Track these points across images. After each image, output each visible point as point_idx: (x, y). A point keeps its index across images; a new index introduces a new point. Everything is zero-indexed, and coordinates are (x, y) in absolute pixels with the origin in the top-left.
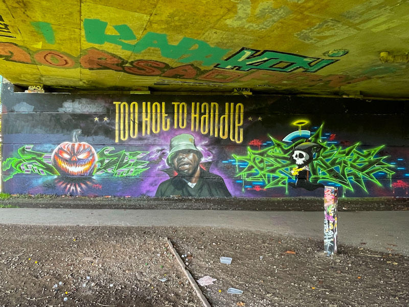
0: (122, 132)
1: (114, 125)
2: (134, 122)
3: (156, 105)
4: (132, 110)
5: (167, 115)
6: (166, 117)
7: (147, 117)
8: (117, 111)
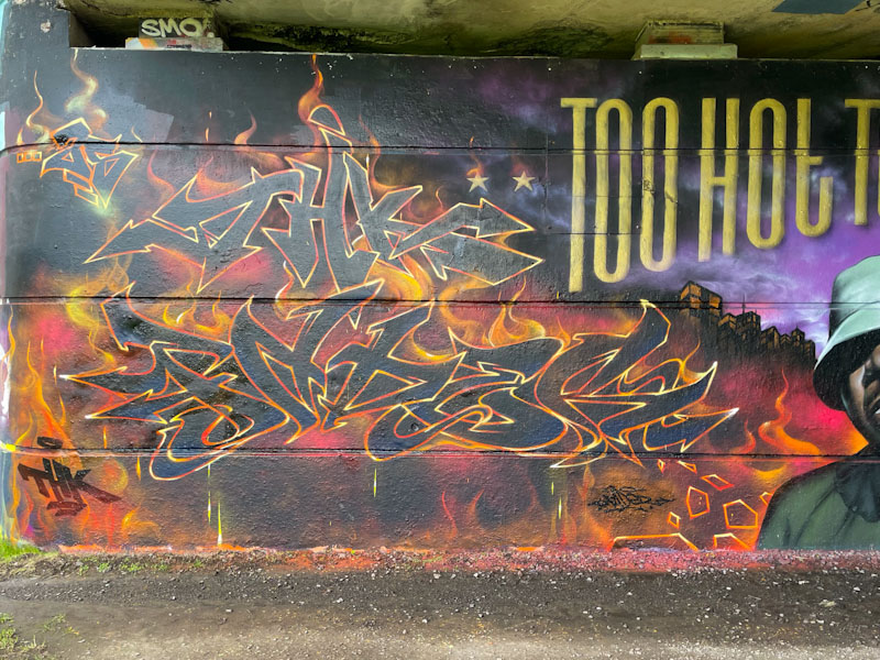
0: (600, 243)
1: (563, 207)
2: (659, 195)
3: (768, 115)
4: (648, 139)
5: (817, 160)
6: (813, 168)
7: (719, 169)
8: (578, 142)
